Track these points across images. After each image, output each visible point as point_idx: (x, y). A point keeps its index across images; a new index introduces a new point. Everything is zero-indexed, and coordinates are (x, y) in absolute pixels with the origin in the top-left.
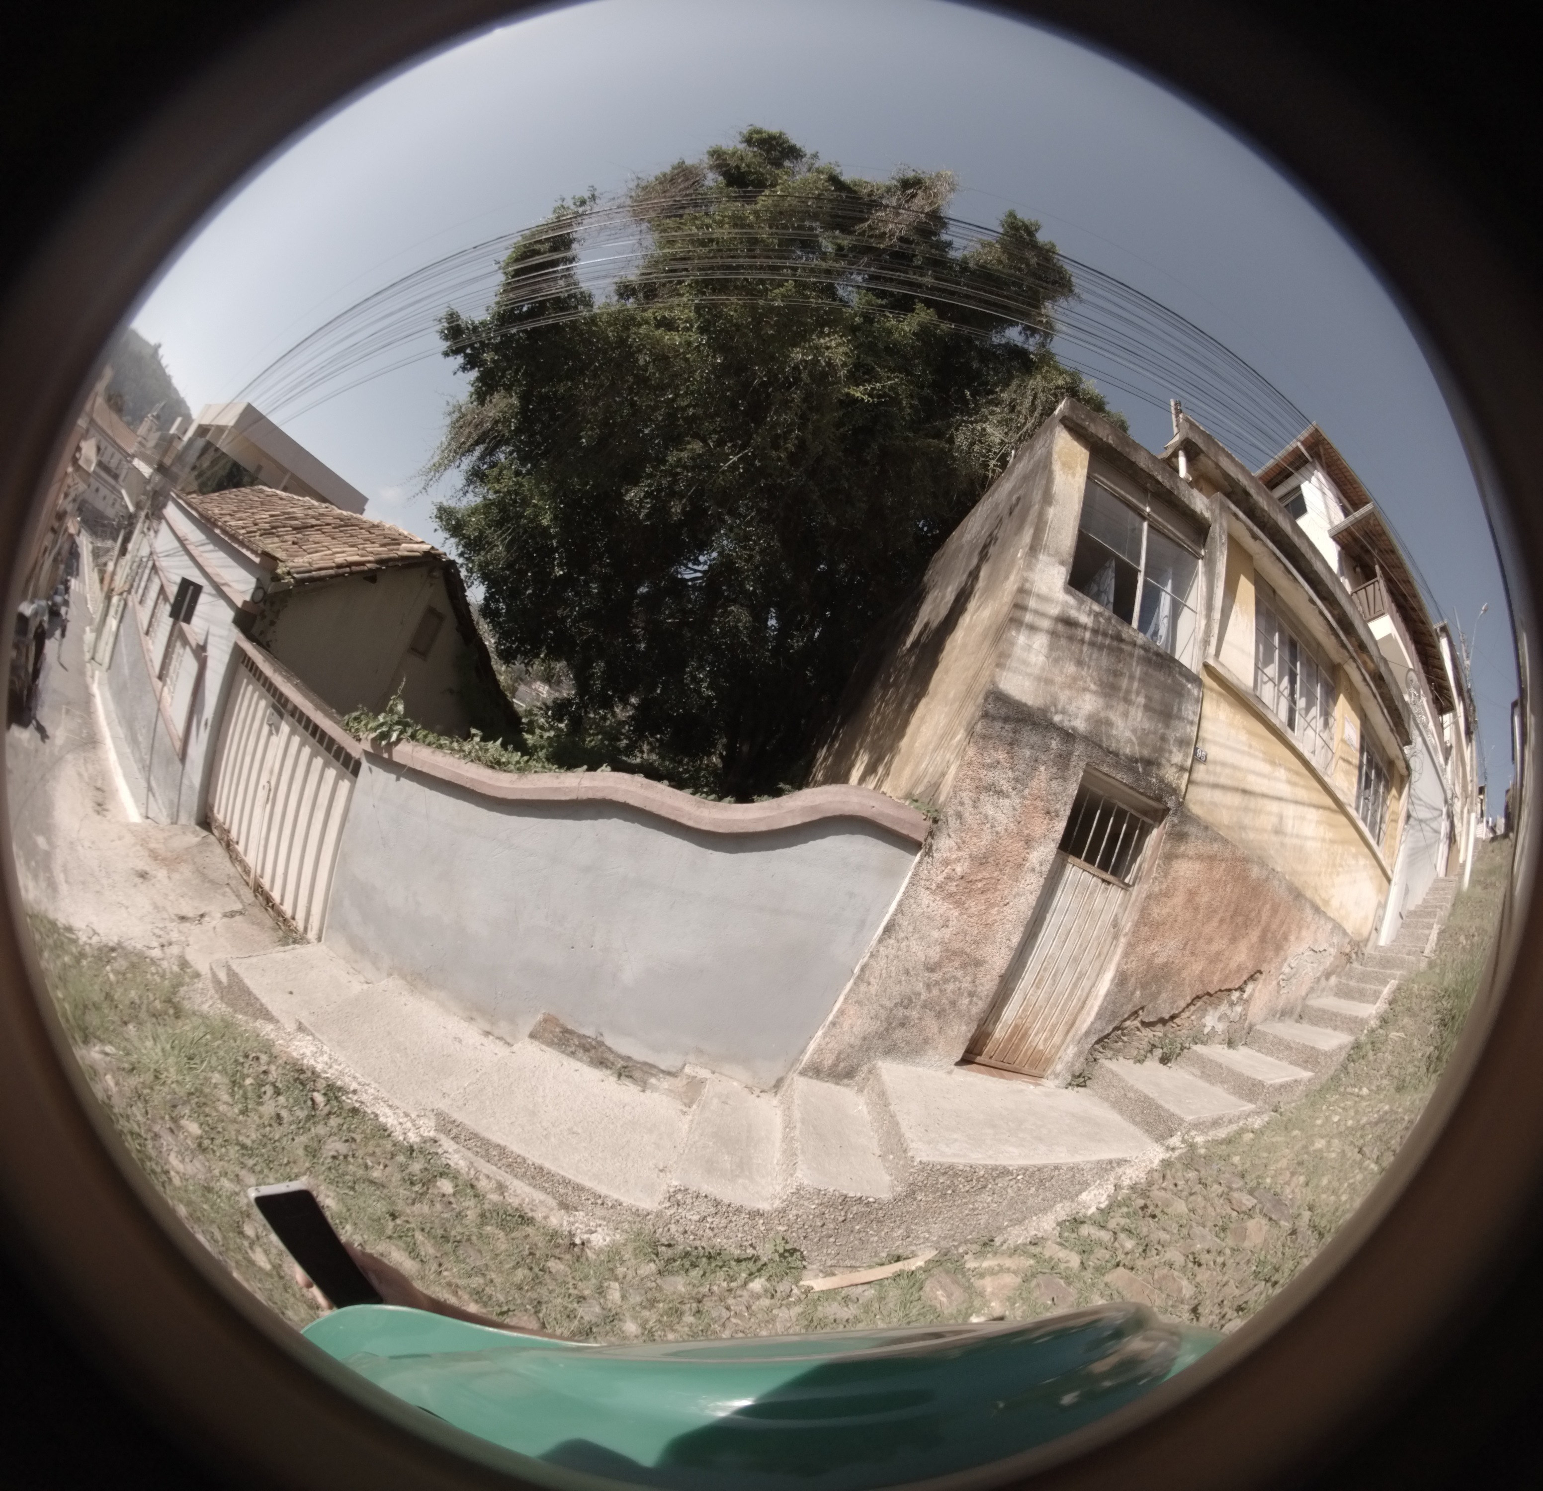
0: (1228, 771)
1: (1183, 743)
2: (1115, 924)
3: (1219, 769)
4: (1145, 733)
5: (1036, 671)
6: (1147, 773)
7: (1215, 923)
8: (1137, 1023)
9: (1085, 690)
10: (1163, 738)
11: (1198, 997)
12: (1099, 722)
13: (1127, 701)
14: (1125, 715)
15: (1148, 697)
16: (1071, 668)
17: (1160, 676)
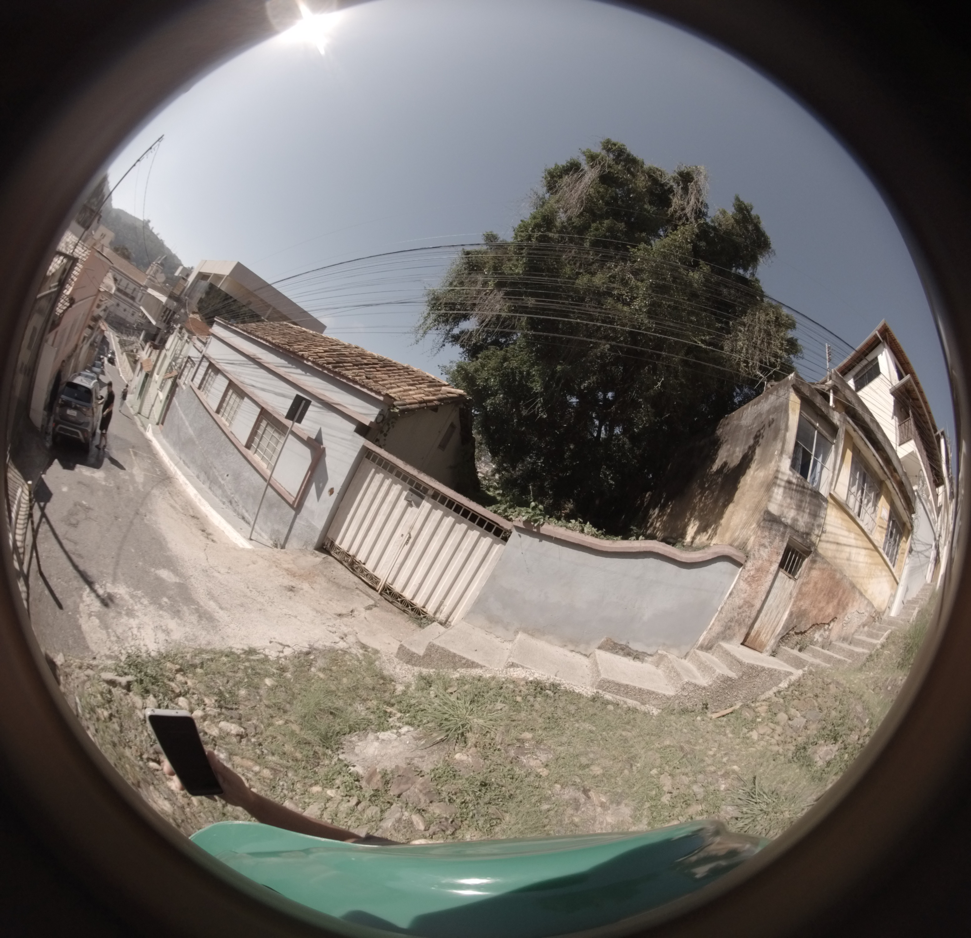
0: (833, 536)
1: (819, 526)
2: (791, 594)
3: (830, 535)
4: (808, 523)
5: (778, 502)
6: (807, 538)
7: (822, 595)
8: (793, 633)
9: (792, 508)
10: (813, 525)
11: (814, 625)
12: (795, 520)
13: (804, 511)
14: (802, 517)
15: (810, 510)
16: (788, 500)
17: (815, 501)
